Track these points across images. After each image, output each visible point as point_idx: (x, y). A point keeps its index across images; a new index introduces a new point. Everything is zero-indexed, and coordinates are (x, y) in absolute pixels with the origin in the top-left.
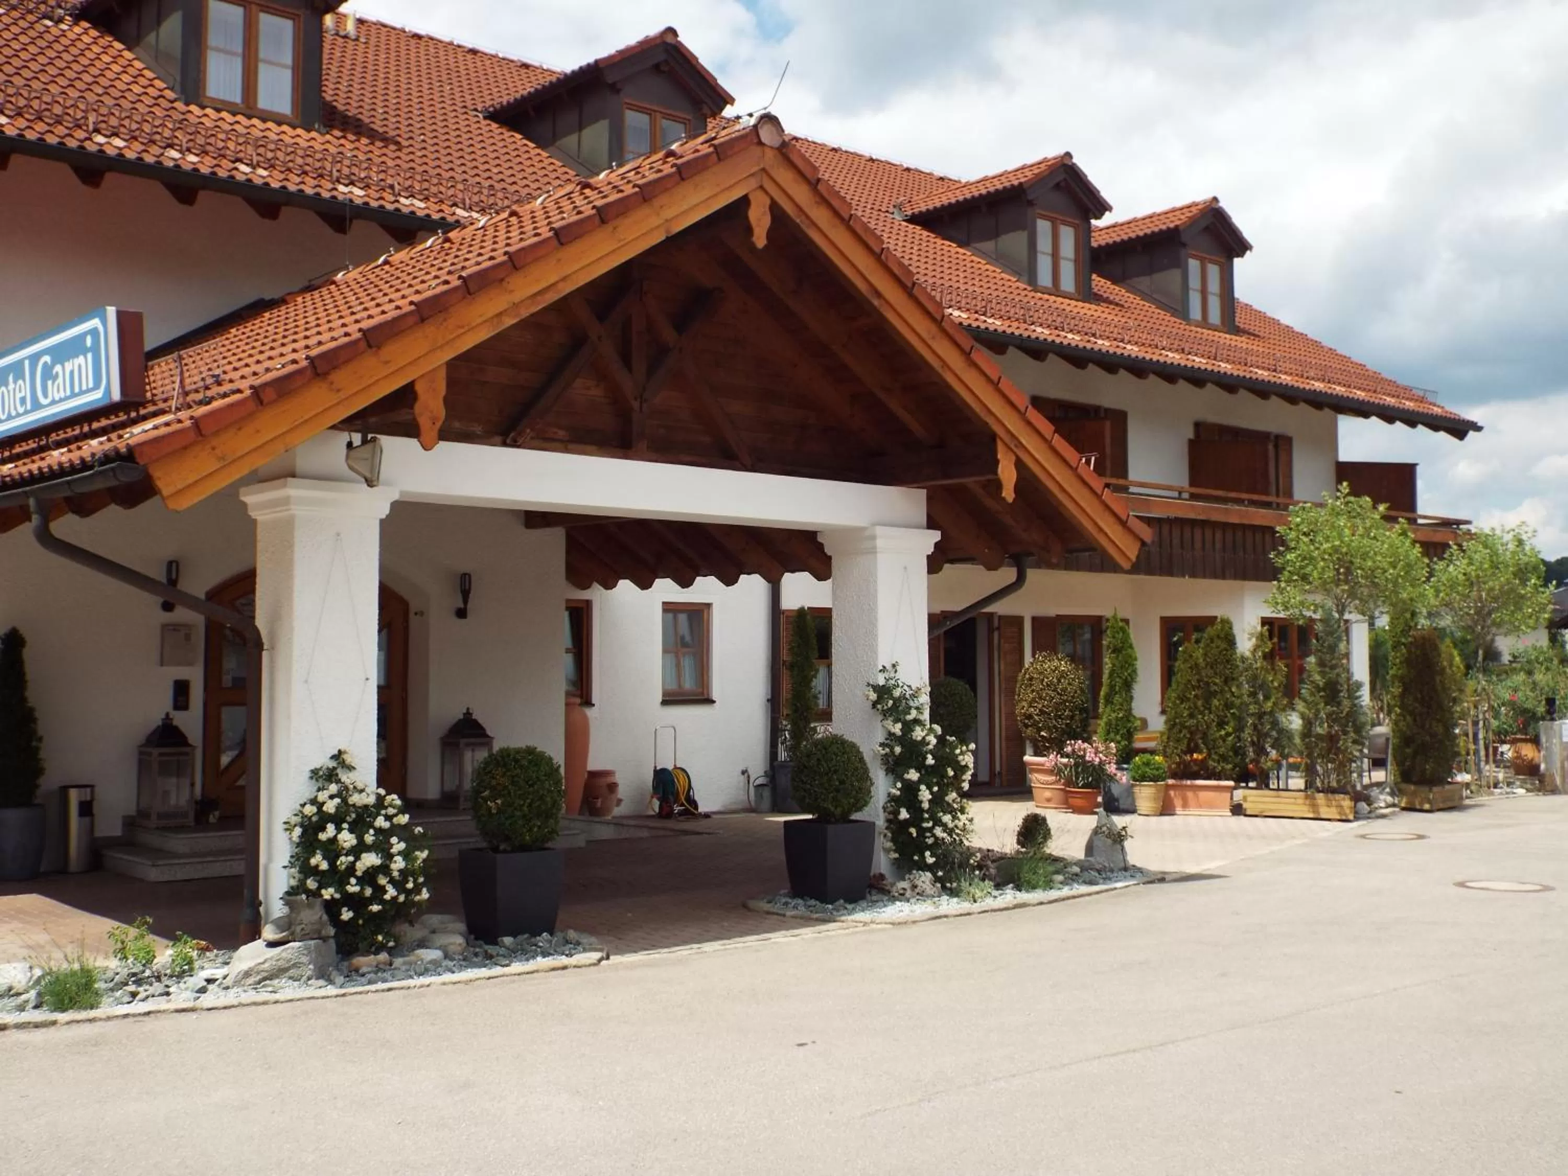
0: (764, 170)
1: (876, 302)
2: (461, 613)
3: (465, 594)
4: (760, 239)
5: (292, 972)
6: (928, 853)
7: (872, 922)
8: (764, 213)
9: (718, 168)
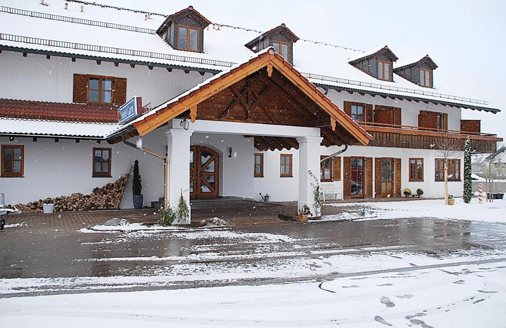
0: (271, 60)
1: (299, 87)
2: (230, 156)
3: (231, 152)
4: (270, 75)
8: (271, 69)
9: (259, 60)
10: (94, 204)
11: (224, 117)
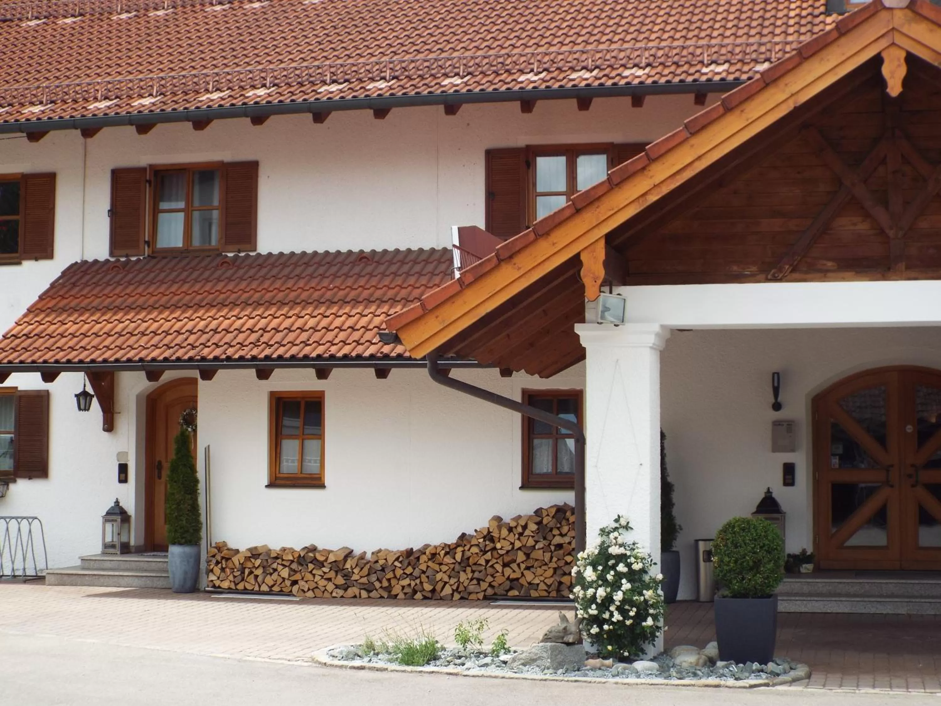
0: (894, 29)
4: (895, 89)
5: (539, 662)
8: (899, 66)
9: (843, 40)
10: (517, 579)
11: (787, 267)
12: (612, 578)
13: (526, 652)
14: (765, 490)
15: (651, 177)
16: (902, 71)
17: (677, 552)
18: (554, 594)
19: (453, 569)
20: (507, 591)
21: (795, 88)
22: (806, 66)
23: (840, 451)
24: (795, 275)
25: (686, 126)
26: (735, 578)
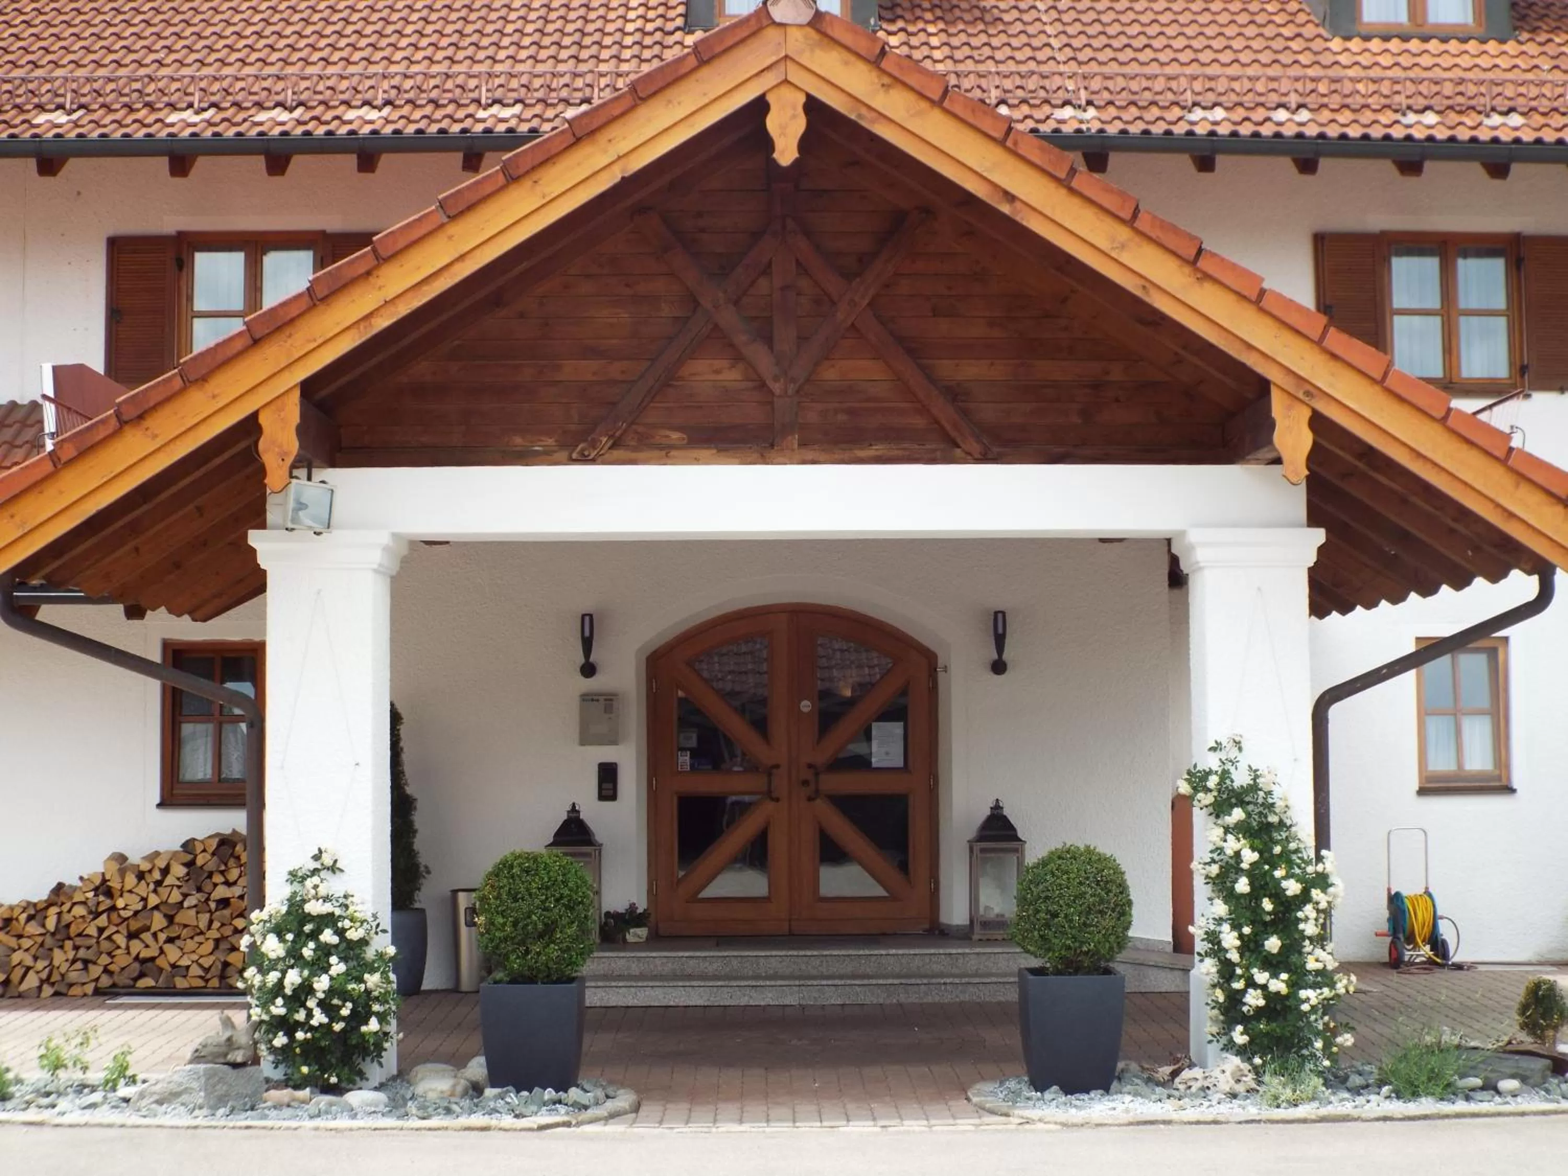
0: (787, 58)
1: (1005, 209)
2: (999, 667)
3: (1000, 641)
4: (787, 153)
5: (184, 1098)
6: (1240, 1028)
7: (1040, 1120)
8: (794, 117)
9: (705, 72)
10: (153, 959)
11: (604, 439)
12: (311, 953)
13: (164, 1080)
14: (569, 808)
15: (380, 288)
16: (799, 125)
17: (422, 911)
18: (215, 983)
19: (42, 945)
20: (136, 980)
21: (624, 146)
22: (643, 112)
23: (693, 743)
24: (616, 453)
25: (442, 205)
26: (514, 951)
